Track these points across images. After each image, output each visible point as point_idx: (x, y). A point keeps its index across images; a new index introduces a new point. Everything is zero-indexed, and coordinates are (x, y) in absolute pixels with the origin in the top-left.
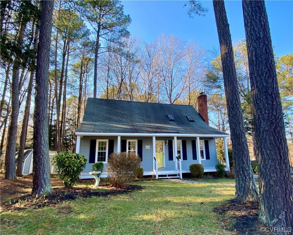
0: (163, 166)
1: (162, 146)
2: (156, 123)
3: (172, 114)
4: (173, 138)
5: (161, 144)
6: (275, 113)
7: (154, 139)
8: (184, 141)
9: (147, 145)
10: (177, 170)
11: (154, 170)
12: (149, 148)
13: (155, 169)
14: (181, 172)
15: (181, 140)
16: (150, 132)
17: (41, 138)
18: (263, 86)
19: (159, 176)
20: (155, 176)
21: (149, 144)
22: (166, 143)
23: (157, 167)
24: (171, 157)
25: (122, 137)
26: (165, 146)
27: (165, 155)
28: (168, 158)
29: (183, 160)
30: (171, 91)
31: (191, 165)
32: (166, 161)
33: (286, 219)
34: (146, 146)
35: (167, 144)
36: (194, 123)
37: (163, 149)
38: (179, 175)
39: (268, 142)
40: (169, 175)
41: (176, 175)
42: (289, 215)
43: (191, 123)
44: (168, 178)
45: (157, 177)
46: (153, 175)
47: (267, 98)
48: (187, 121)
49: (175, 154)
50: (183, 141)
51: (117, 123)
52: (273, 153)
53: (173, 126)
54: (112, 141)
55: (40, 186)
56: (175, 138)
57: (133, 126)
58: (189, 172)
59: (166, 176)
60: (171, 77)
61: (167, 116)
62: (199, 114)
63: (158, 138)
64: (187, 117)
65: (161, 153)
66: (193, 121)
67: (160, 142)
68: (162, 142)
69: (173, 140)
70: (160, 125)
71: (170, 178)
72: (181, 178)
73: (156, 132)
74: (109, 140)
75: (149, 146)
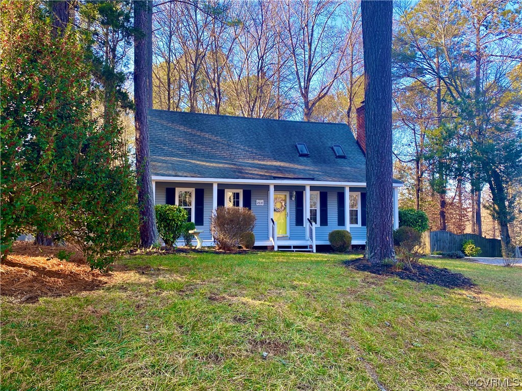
0: (286, 234)
1: (285, 201)
2: (276, 159)
3: (305, 142)
4: (303, 187)
5: (283, 197)
6: (382, 170)
7: (272, 189)
8: (324, 194)
9: (259, 199)
10: (308, 240)
11: (271, 239)
12: (263, 205)
13: (273, 237)
14: (314, 243)
15: (319, 192)
16: (265, 178)
17: (147, 186)
18: (376, 145)
19: (279, 247)
20: (273, 247)
21: (262, 198)
22: (291, 197)
23: (276, 236)
24: (299, 221)
25: (219, 185)
26: (290, 202)
27: (290, 217)
28: (295, 223)
29: (321, 225)
30: (309, 80)
31: (331, 231)
32: (291, 227)
33: (381, 253)
34: (257, 201)
35: (293, 199)
36: (346, 161)
37: (287, 207)
38: (311, 247)
39: (375, 194)
40: (295, 247)
41: (306, 247)
42: (384, 250)
43: (339, 160)
44: (293, 251)
45: (276, 249)
46: (269, 246)
47: (378, 156)
48: (333, 157)
49: (307, 215)
50: (321, 193)
51: (207, 159)
52: (377, 203)
53: (306, 166)
54: (201, 192)
55: (150, 238)
56: (308, 189)
57: (235, 164)
58: (328, 243)
59: (290, 247)
60: (310, 44)
61: (296, 146)
62: (357, 142)
63: (278, 188)
64: (332, 148)
65: (283, 213)
66: (344, 157)
67: (282, 195)
68: (285, 194)
69: (304, 192)
70: (282, 164)
71: (296, 251)
72: (315, 251)
73: (275, 178)
74: (196, 190)
75: (263, 201)
